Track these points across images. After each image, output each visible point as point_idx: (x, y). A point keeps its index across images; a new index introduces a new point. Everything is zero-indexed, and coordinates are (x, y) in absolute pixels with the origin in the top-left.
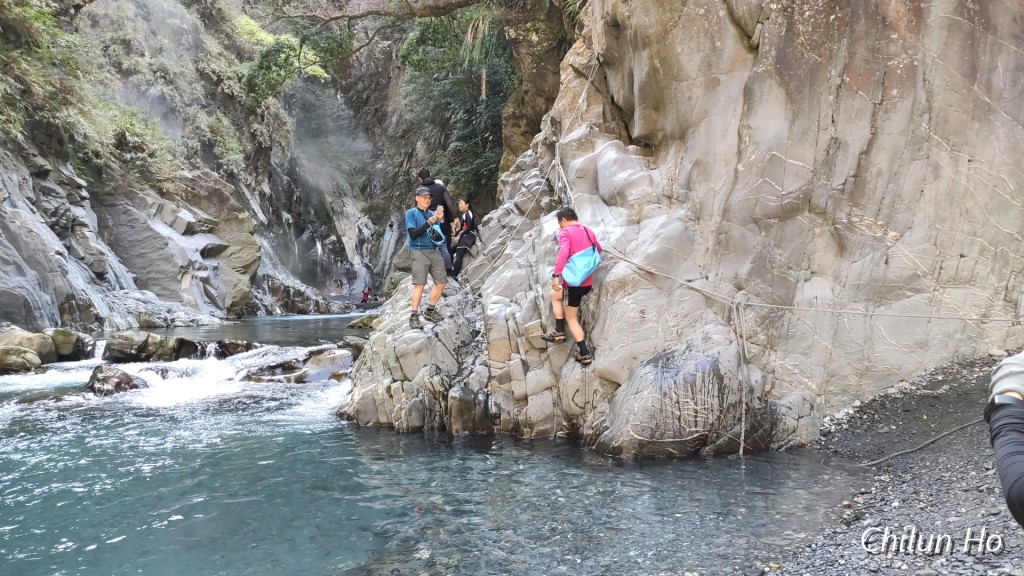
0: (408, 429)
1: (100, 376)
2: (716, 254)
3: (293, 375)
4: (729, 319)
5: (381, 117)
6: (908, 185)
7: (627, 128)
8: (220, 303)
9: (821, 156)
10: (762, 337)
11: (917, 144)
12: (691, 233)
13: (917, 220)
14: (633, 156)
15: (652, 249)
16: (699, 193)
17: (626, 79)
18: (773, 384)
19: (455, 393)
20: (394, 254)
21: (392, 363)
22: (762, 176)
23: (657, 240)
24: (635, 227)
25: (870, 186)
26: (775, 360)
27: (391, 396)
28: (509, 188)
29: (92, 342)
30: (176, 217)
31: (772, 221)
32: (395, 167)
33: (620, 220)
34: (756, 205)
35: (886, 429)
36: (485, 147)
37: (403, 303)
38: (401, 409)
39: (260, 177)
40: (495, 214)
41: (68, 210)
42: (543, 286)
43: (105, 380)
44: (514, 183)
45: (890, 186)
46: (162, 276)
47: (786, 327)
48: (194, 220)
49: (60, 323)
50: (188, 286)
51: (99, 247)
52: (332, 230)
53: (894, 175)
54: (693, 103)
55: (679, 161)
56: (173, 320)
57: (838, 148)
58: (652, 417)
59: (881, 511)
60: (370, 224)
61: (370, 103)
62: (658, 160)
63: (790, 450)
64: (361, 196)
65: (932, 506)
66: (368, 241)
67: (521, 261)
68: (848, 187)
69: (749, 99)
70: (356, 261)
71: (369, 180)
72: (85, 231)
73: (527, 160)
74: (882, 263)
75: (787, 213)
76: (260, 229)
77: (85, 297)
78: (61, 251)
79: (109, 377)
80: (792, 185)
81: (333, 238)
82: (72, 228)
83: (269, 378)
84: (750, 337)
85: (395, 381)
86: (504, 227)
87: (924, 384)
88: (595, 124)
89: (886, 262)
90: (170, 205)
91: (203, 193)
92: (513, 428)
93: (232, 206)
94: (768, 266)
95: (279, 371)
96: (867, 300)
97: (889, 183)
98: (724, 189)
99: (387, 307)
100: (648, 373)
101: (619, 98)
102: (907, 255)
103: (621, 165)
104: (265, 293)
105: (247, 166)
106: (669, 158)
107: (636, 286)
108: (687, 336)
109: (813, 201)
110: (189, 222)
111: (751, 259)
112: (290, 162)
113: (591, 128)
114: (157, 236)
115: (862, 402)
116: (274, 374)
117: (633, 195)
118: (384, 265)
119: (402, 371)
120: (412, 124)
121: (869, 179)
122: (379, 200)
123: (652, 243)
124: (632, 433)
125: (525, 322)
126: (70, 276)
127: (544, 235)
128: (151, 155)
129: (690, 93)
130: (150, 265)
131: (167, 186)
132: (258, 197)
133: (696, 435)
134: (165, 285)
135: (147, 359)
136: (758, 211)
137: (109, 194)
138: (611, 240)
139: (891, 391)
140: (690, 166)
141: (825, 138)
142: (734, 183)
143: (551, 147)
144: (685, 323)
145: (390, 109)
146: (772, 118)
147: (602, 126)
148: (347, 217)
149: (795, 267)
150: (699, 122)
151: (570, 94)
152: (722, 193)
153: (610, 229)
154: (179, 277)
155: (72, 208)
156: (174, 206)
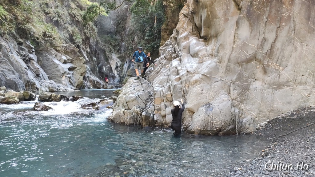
0: (129, 124)
1: (37, 105)
2: (226, 73)
3: (95, 107)
4: (229, 93)
5: (124, 29)
6: (287, 53)
7: (200, 33)
8: (74, 85)
9: (260, 43)
10: (239, 99)
11: (290, 40)
12: (218, 66)
13: (289, 64)
14: (201, 42)
15: (206, 71)
16: (221, 54)
17: (200, 18)
18: (242, 114)
19: (144, 114)
20: (127, 71)
21: (125, 104)
22: (241, 49)
23: (207, 68)
24: (201, 64)
25: (274, 53)
26: (243, 106)
27: (124, 114)
28: (162, 51)
29: (35, 95)
30: (61, 58)
31: (244, 63)
32: (128, 44)
33: (196, 62)
34: (239, 58)
35: (277, 128)
36: (156, 39)
37: (129, 86)
38: (127, 118)
39: (87, 46)
40: (158, 59)
41: (28, 55)
42: (172, 82)
43: (38, 107)
44: (164, 50)
45: (281, 53)
46: (57, 76)
47: (247, 96)
48: (66, 59)
49: (25, 89)
50: (64, 79)
51: (37, 67)
52: (109, 63)
53: (283, 50)
54: (220, 26)
55: (215, 44)
56: (59, 89)
57: (265, 41)
58: (204, 123)
59: (274, 153)
60: (120, 62)
61: (121, 24)
62: (209, 43)
63: (246, 134)
64: (117, 53)
65: (289, 152)
66: (119, 67)
67: (165, 74)
68: (268, 53)
69: (238, 25)
70: (115, 73)
71: (120, 48)
72: (33, 61)
73: (168, 43)
74: (278, 77)
75: (248, 61)
76: (86, 62)
77: (33, 82)
78: (26, 67)
79: (40, 106)
80: (251, 52)
81: (109, 66)
82: (30, 60)
83: (88, 108)
84: (235, 99)
85: (126, 110)
86: (160, 63)
87: (289, 115)
88: (189, 32)
89: (279, 77)
90: (59, 54)
91: (69, 51)
92: (161, 125)
93: (78, 55)
94: (242, 77)
95: (91, 105)
96: (273, 88)
97: (281, 52)
98: (229, 53)
99: (124, 87)
100: (203, 109)
101: (197, 24)
102: (286, 75)
103: (197, 45)
104: (87, 82)
105: (83, 43)
106: (212, 43)
107: (200, 82)
108: (216, 98)
109: (257, 57)
110: (65, 60)
111: (236, 75)
112: (96, 42)
113: (188, 33)
114: (55, 64)
115: (270, 120)
116: (90, 107)
117: (200, 54)
118: (124, 74)
119: (128, 106)
120: (134, 31)
121: (275, 51)
122: (123, 54)
123: (206, 69)
124: (198, 127)
125: (166, 93)
126: (29, 75)
127: (173, 66)
128: (54, 39)
129: (219, 23)
130: (53, 73)
131: (58, 48)
132: (86, 52)
133: (217, 129)
134: (57, 79)
135: (51, 101)
136: (239, 60)
137: (41, 50)
138: (193, 68)
139: (279, 117)
140: (219, 46)
141: (261, 38)
142: (232, 51)
143: (176, 39)
144: (215, 94)
145: (127, 26)
146: (245, 31)
147: (192, 33)
148: (113, 59)
149: (250, 78)
150: (222, 31)
151: (182, 23)
152: (228, 54)
153: (193, 65)
154: (62, 76)
155: (30, 54)
156: (60, 55)
